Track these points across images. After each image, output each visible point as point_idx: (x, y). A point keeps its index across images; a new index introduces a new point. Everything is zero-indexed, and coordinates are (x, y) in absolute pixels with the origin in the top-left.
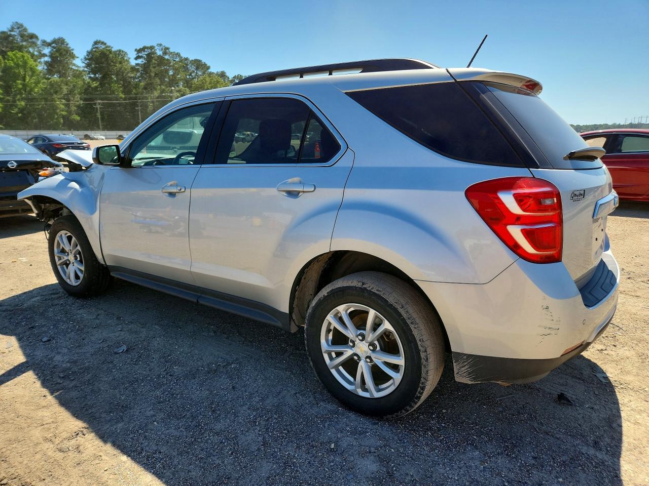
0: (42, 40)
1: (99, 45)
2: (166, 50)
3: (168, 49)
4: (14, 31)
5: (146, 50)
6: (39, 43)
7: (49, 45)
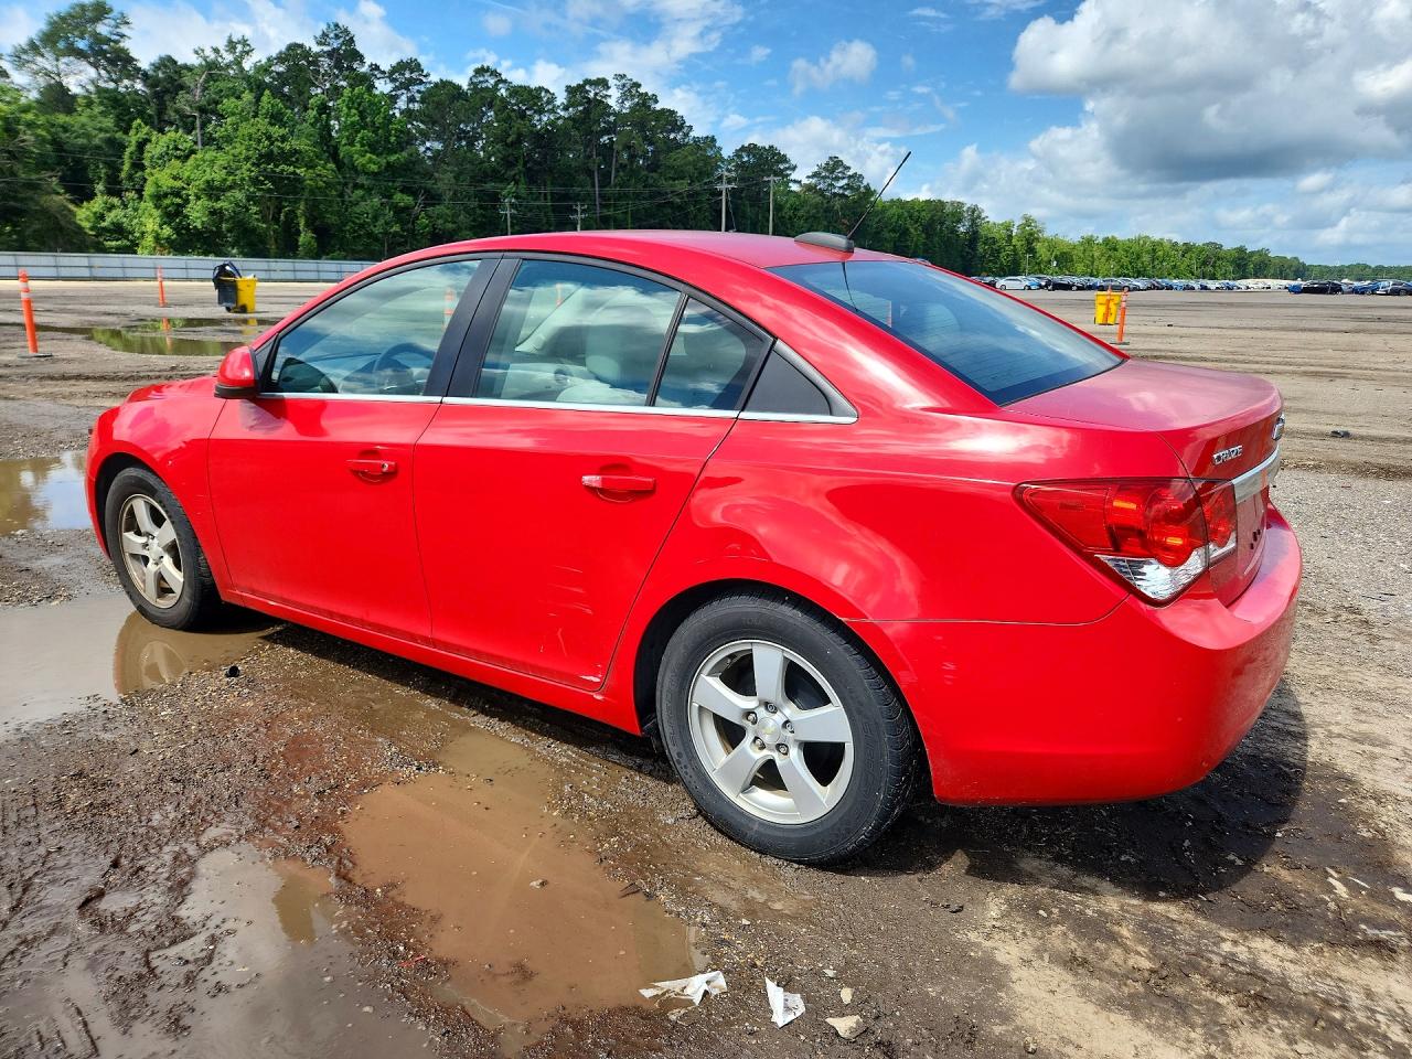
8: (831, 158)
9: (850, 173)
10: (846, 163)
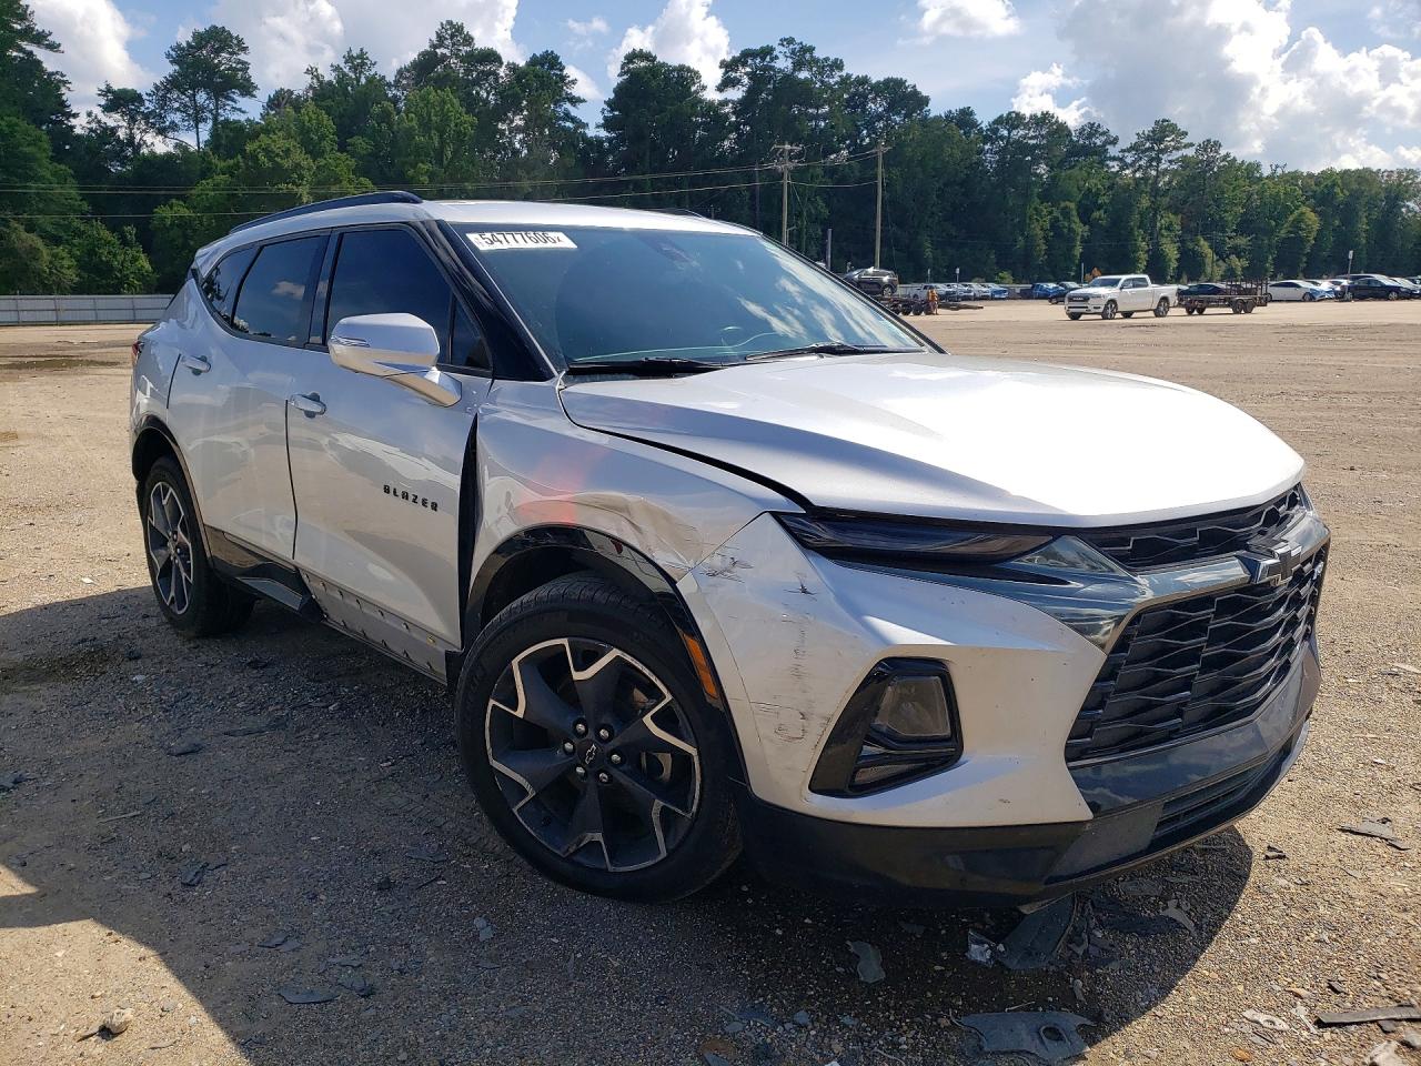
8: (1157, 122)
9: (1185, 141)
10: (1182, 127)
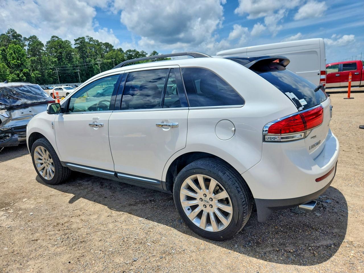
0: (24, 38)
1: (55, 38)
2: (91, 39)
3: (92, 38)
4: (10, 34)
5: (80, 39)
6: (22, 39)
7: (28, 39)
